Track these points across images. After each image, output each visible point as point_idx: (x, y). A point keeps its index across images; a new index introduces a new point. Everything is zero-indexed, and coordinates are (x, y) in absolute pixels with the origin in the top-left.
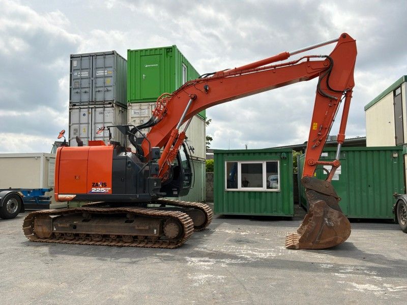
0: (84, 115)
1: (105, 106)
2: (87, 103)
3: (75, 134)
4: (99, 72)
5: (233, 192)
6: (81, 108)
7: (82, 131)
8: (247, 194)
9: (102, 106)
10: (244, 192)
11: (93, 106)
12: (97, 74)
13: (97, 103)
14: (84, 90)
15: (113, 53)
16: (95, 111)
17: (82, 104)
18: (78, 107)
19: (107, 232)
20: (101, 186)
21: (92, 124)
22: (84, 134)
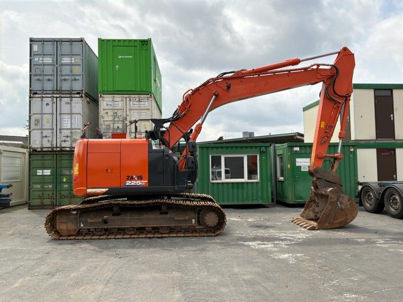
0: (47, 104)
1: (73, 96)
2: (51, 92)
3: (36, 125)
4: (65, 59)
5: (218, 183)
6: (43, 97)
7: (45, 122)
8: (230, 185)
9: (69, 96)
10: (228, 183)
11: (58, 96)
12: (62, 62)
13: (62, 92)
14: (48, 77)
15: (82, 40)
16: (60, 100)
17: (45, 92)
18: (40, 96)
19: (143, 224)
20: (136, 179)
21: (57, 114)
22: (47, 125)
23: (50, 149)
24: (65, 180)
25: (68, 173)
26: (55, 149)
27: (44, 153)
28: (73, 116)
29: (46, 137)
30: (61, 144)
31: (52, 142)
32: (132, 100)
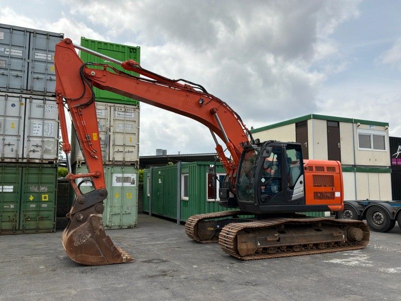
0: (13, 105)
1: (47, 98)
2: (19, 91)
4: (39, 54)
6: (8, 96)
7: (8, 126)
9: (42, 97)
11: (28, 96)
12: (36, 57)
13: (34, 93)
14: (15, 73)
15: (62, 36)
16: (31, 102)
17: (11, 90)
18: (4, 94)
21: (25, 118)
22: (11, 130)
23: (14, 161)
24: (31, 198)
25: (36, 190)
26: (20, 161)
27: (5, 164)
28: (46, 122)
29: (9, 145)
30: (28, 155)
31: (17, 151)
32: (117, 110)
